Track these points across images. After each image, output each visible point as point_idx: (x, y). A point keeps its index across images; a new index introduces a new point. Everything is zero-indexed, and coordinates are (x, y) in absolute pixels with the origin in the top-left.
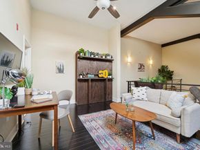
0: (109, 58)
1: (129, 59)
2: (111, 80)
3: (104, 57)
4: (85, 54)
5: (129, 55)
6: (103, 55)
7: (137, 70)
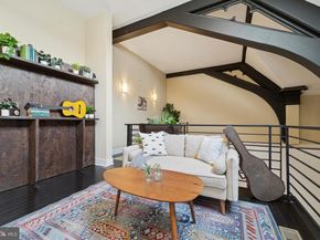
0: (87, 76)
1: (125, 87)
2: (92, 123)
3: (76, 72)
4: (19, 53)
5: (124, 80)
6: (75, 66)
7: (137, 107)
